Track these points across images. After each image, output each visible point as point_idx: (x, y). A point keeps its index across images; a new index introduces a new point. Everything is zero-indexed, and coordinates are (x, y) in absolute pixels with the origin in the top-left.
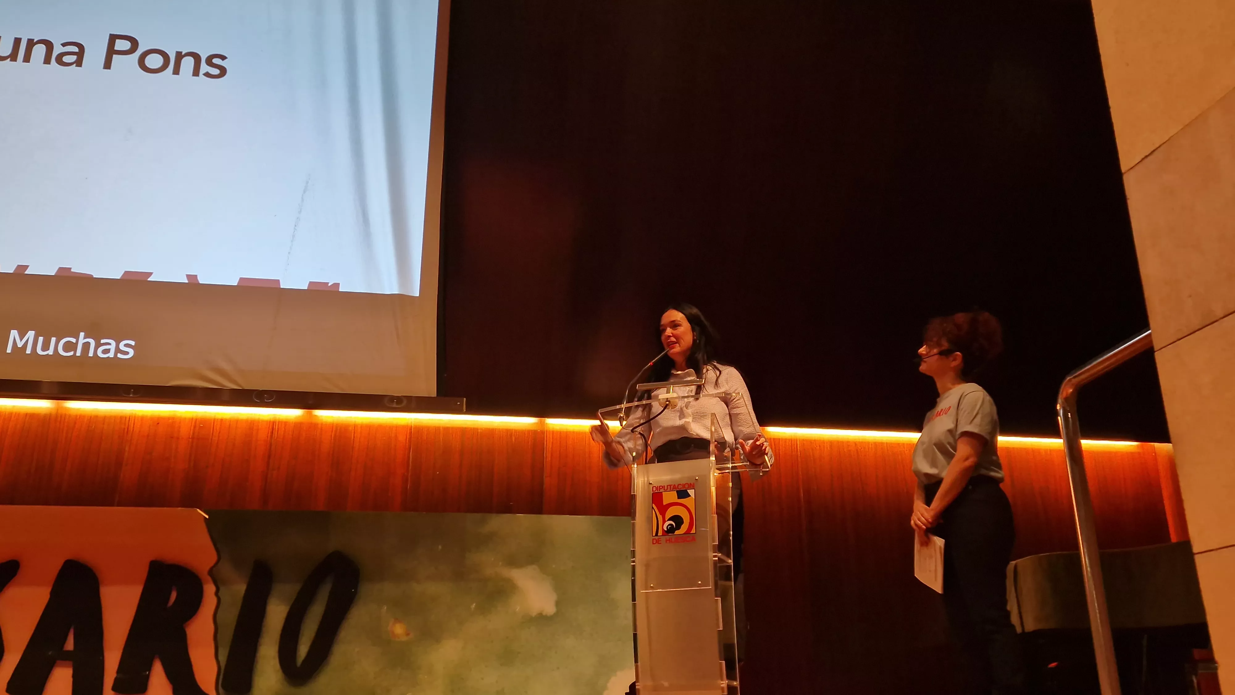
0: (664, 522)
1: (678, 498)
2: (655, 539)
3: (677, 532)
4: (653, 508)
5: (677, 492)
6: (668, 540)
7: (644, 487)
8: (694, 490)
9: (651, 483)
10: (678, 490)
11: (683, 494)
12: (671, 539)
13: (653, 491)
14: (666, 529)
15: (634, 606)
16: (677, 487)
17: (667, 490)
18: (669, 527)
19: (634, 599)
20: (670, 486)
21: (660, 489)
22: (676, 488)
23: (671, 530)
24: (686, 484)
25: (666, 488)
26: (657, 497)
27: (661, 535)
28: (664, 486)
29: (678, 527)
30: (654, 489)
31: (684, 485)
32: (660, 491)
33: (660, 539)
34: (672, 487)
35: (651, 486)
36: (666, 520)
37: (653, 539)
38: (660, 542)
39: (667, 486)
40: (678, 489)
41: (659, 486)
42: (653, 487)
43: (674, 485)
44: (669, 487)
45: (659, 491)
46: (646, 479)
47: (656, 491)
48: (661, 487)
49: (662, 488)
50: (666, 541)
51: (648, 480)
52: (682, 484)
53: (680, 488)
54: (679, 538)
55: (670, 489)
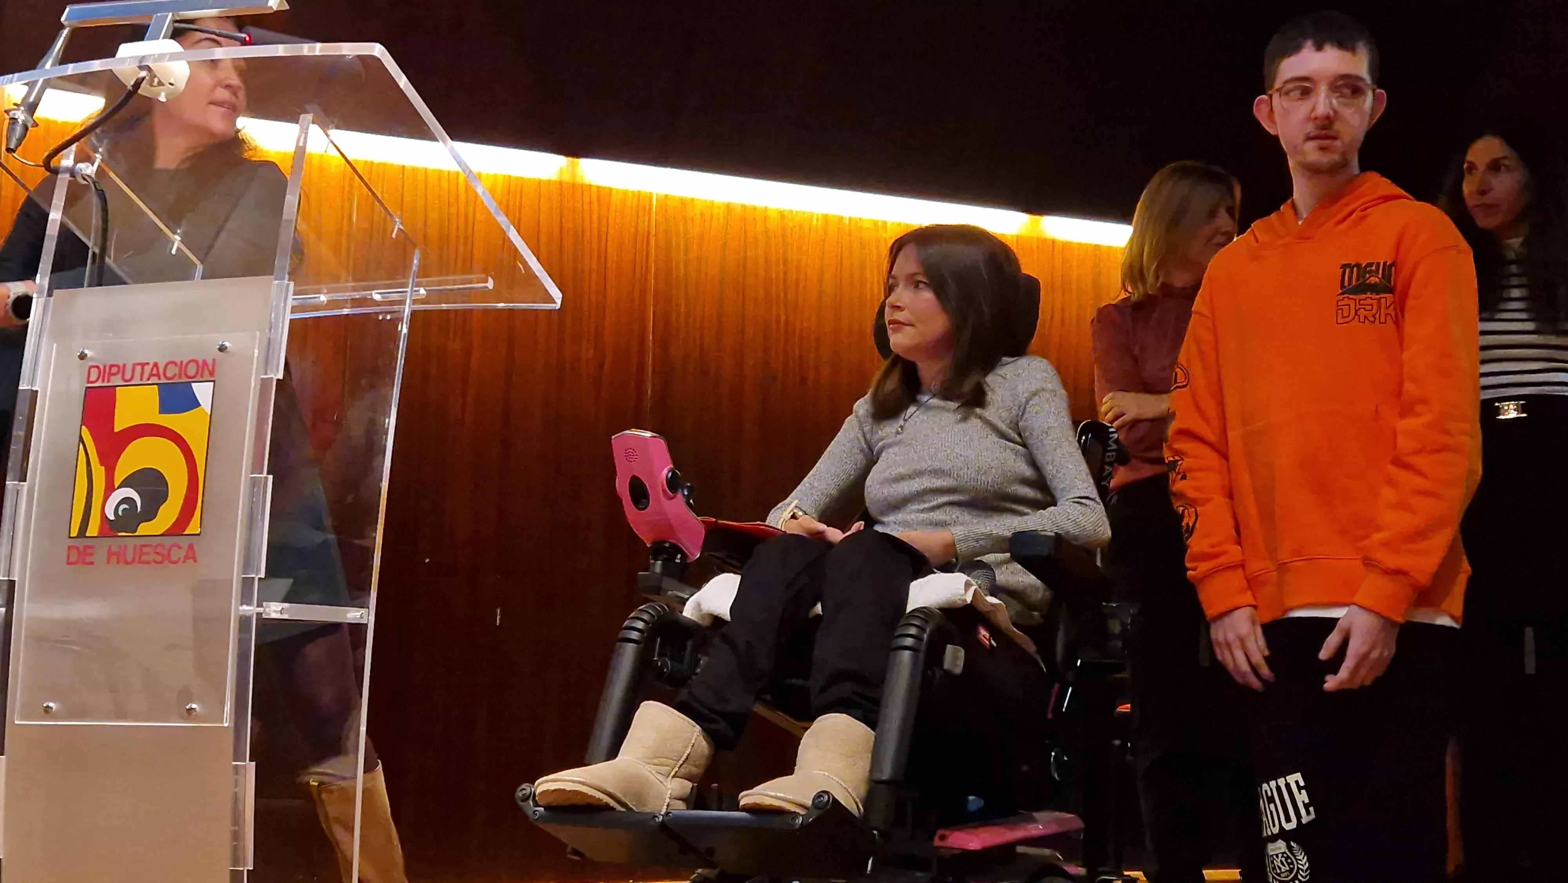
1: (162, 411)
2: (77, 548)
3: (144, 528)
4: (81, 440)
6: (114, 553)
7: (64, 368)
8: (212, 384)
9: (87, 356)
10: (164, 381)
11: (177, 397)
12: (126, 547)
13: (89, 381)
14: (111, 517)
16: (161, 371)
17: (132, 378)
18: (125, 506)
22: (158, 375)
23: (127, 520)
24: (191, 363)
25: (128, 377)
26: (97, 404)
27: (95, 533)
28: (124, 365)
29: (150, 511)
30: (94, 374)
31: (183, 368)
32: (110, 380)
33: (91, 546)
34: (148, 369)
35: (83, 365)
36: (116, 486)
37: (69, 548)
38: (87, 558)
39: (134, 365)
40: (167, 378)
41: (108, 363)
42: (90, 369)
45: (107, 382)
47: (99, 382)
48: (114, 370)
49: (118, 373)
50: (110, 554)
51: (81, 345)
52: (179, 363)
53: (169, 375)
54: (150, 546)
55: (141, 380)
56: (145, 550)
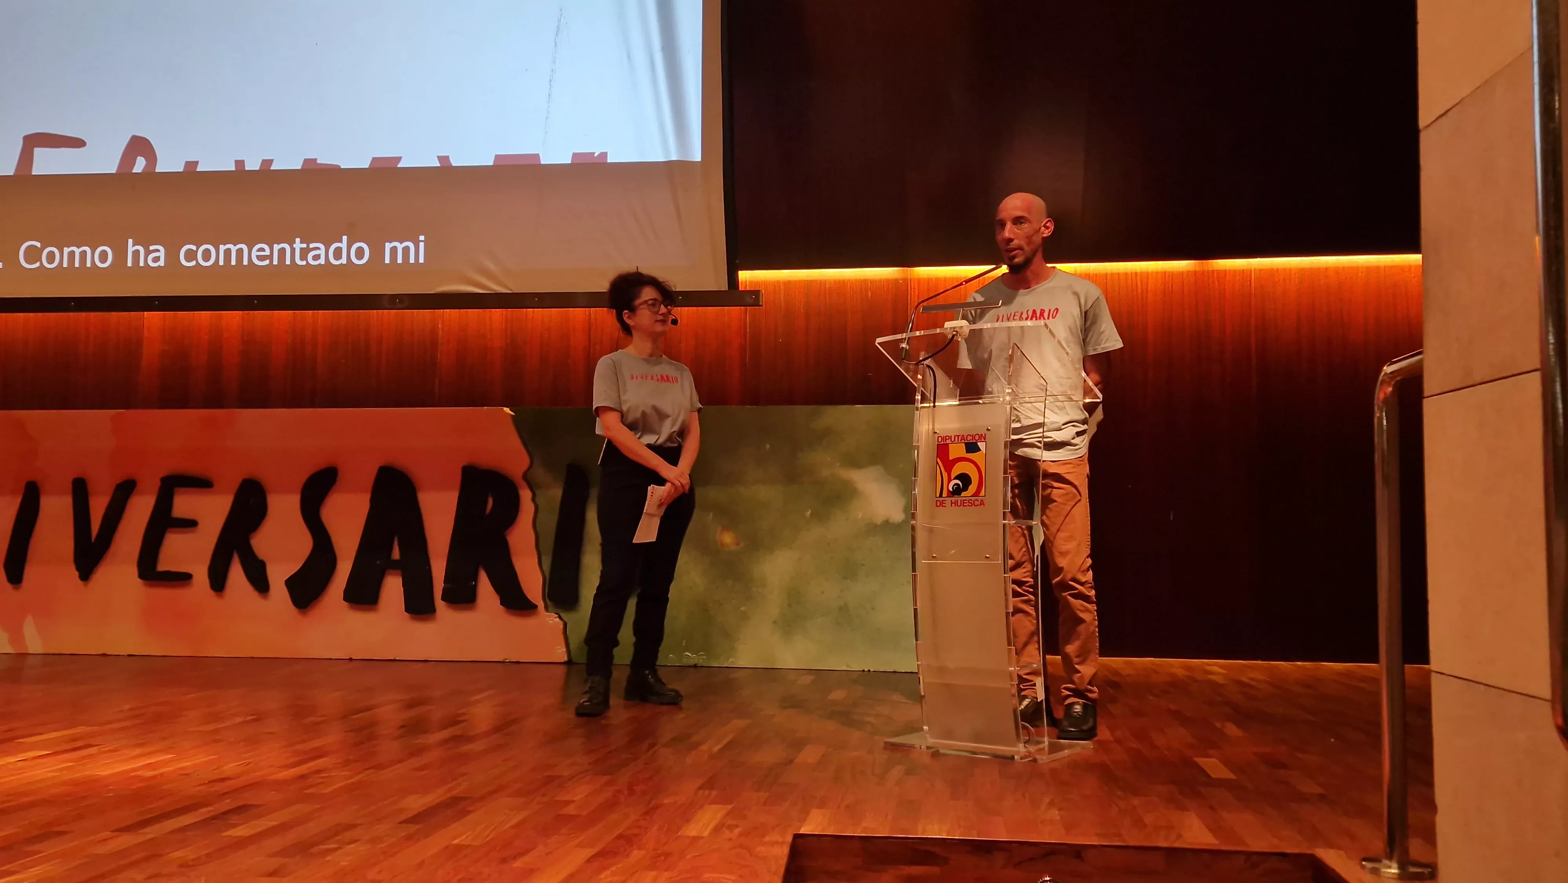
0: (949, 481)
1: (967, 452)
2: (939, 500)
3: (963, 494)
4: (937, 463)
5: (965, 443)
6: (953, 503)
7: (929, 436)
8: (985, 443)
9: (936, 432)
10: (966, 442)
11: (972, 447)
12: (957, 501)
13: (938, 442)
14: (951, 490)
15: (914, 577)
16: (966, 438)
17: (954, 441)
18: (955, 486)
19: (914, 570)
20: (958, 436)
21: (946, 439)
22: (964, 439)
23: (957, 491)
24: (976, 435)
25: (953, 440)
26: (942, 450)
27: (946, 496)
28: (951, 436)
29: (965, 488)
30: (940, 438)
31: (973, 437)
32: (946, 441)
33: (945, 501)
34: (960, 437)
35: (936, 436)
36: (952, 479)
37: (937, 500)
38: (944, 505)
40: (967, 440)
41: (945, 435)
42: (938, 437)
43: (963, 436)
44: (956, 437)
45: (945, 443)
46: (931, 427)
47: (942, 443)
48: (947, 438)
49: (949, 439)
50: (952, 503)
51: (933, 429)
52: (971, 435)
53: (969, 440)
54: (966, 500)
55: (958, 441)
56: (965, 501)
